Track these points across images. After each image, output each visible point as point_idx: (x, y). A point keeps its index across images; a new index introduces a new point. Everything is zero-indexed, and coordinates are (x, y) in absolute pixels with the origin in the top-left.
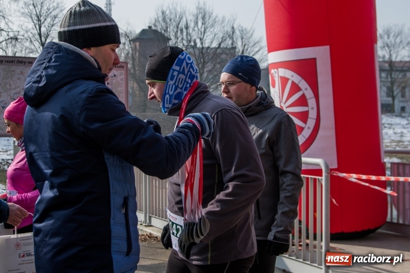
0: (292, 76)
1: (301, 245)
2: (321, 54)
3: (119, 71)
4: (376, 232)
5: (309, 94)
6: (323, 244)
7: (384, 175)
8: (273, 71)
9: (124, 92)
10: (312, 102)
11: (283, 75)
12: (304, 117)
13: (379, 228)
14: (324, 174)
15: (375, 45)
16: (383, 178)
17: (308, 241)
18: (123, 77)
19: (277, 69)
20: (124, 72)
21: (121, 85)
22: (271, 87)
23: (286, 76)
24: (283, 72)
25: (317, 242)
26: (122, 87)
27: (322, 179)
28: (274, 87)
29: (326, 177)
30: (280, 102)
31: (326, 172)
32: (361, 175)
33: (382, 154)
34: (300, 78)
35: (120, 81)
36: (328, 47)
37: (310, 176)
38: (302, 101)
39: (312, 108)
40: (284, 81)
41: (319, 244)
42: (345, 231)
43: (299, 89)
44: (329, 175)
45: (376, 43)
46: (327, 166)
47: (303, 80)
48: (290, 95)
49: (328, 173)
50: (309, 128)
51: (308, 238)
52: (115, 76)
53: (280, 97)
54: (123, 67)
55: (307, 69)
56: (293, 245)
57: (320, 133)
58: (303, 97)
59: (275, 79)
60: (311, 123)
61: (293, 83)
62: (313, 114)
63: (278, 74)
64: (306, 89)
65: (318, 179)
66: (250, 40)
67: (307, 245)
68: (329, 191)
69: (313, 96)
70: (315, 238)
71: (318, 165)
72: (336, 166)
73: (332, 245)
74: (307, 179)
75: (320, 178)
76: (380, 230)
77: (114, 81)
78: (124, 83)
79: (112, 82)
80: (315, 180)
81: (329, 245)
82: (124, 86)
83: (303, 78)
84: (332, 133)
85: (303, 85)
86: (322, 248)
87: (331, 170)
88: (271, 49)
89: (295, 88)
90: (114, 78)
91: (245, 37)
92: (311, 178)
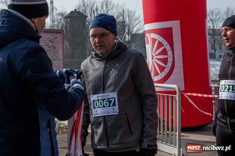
0: (159, 38)
1: (164, 134)
2: (175, 25)
3: (59, 35)
4: (207, 126)
5: (168, 48)
6: (177, 133)
7: (211, 94)
8: (147, 35)
9: (61, 47)
10: (170, 53)
11: (153, 37)
12: (165, 61)
13: (208, 124)
14: (177, 94)
15: (206, 20)
16: (211, 96)
17: (168, 132)
18: (61, 38)
19: (150, 34)
20: (61, 35)
21: (60, 43)
22: (146, 44)
23: (155, 38)
24: (153, 35)
25: (173, 133)
26: (60, 44)
27: (176, 97)
28: (148, 44)
29: (179, 95)
30: (152, 53)
31: (178, 92)
32: (198, 94)
33: (210, 82)
34: (163, 39)
35: (59, 41)
36: (179, 21)
37: (169, 95)
38: (164, 52)
39: (170, 56)
40: (154, 40)
41: (175, 133)
42: (189, 126)
43: (162, 45)
44: (181, 94)
45: (206, 19)
46: (179, 89)
47: (165, 40)
48: (157, 48)
49: (180, 93)
50: (168, 67)
51: (168, 130)
52: (56, 38)
53: (151, 50)
54: (61, 33)
55: (167, 34)
56: (160, 134)
57: (175, 70)
58: (165, 49)
59: (149, 39)
60: (169, 64)
61: (159, 41)
63: (150, 37)
64: (166, 45)
65: (174, 96)
66: (134, 17)
67: (168, 134)
68: (180, 103)
69: (170, 49)
70: (172, 130)
71: (174, 88)
72: (184, 90)
73: (182, 134)
74: (168, 96)
75: (175, 96)
76: (208, 125)
77: (56, 41)
78: (61, 42)
79: (55, 41)
80: (172, 97)
81: (180, 134)
82: (61, 44)
83: (164, 39)
84: (182, 70)
85: (165, 43)
86: (176, 136)
87: (182, 91)
88: (146, 22)
89: (160, 45)
90: (55, 39)
91: (130, 16)
92: (170, 96)
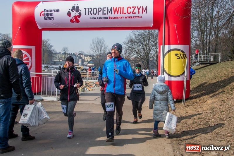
0: (25, 53)
2: (33, 48)
5: (30, 57)
10: (30, 60)
36: (35, 46)
38: (28, 59)
43: (27, 56)
50: (29, 66)
55: (29, 51)
57: (32, 68)
58: (28, 58)
62: (30, 63)
69: (31, 58)
83: (28, 53)
84: (35, 68)
85: (28, 55)
